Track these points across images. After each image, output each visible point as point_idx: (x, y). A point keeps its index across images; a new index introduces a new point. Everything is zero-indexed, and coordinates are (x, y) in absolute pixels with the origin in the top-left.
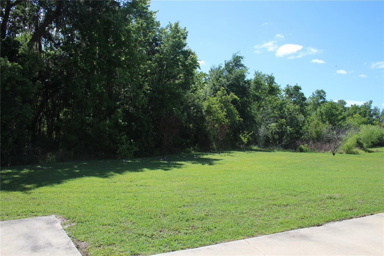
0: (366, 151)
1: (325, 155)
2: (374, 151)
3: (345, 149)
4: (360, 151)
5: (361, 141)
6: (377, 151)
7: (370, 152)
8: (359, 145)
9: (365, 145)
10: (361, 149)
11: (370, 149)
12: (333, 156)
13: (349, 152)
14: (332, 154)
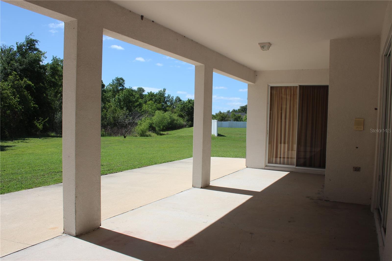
0: (158, 134)
2: (165, 134)
3: (140, 133)
5: (154, 125)
6: (168, 134)
7: (161, 135)
8: (152, 128)
9: (157, 129)
10: (154, 133)
11: (162, 132)
13: (143, 134)
14: (124, 137)
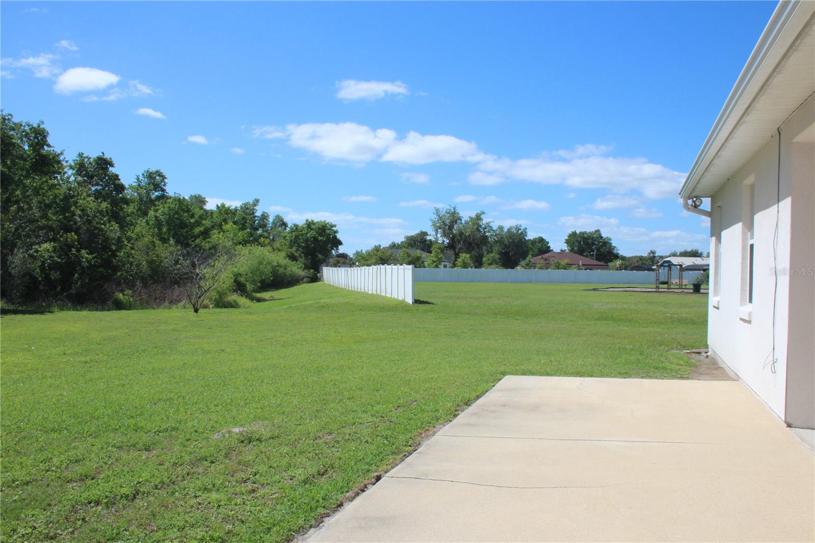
0: (252, 299)
1: (178, 314)
2: (266, 298)
3: (214, 298)
4: (243, 300)
5: (242, 280)
6: (272, 299)
7: (259, 300)
8: (240, 287)
9: (249, 287)
10: (242, 296)
11: (259, 295)
12: (195, 314)
13: (221, 303)
14: (193, 310)
